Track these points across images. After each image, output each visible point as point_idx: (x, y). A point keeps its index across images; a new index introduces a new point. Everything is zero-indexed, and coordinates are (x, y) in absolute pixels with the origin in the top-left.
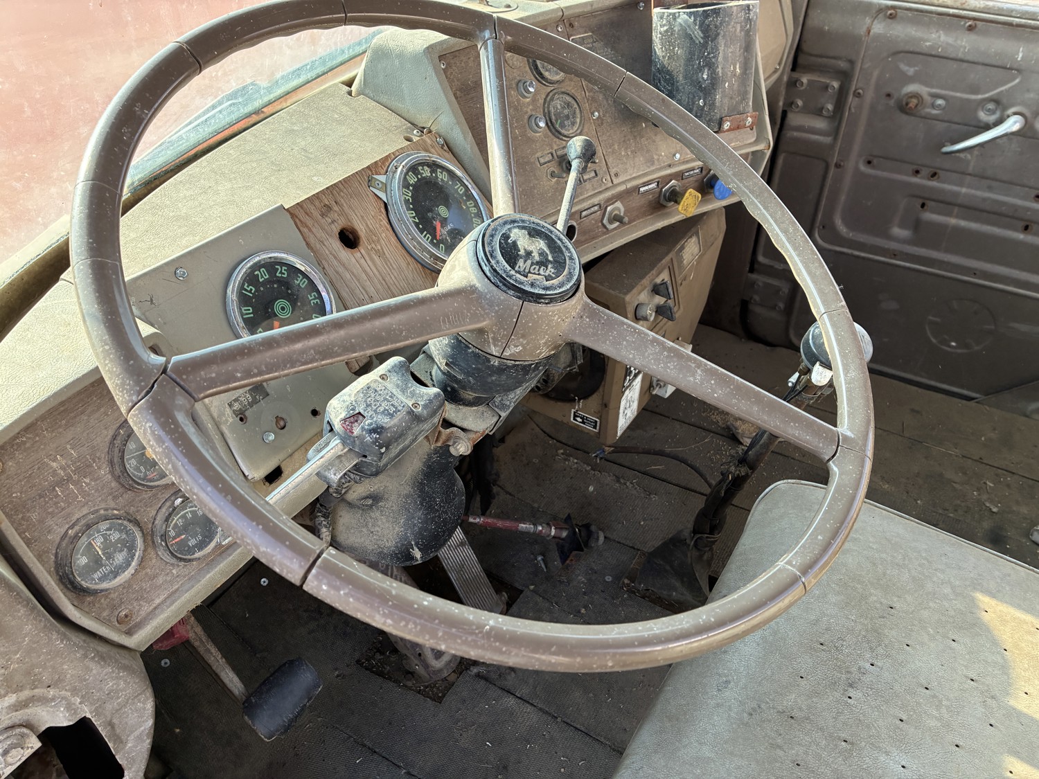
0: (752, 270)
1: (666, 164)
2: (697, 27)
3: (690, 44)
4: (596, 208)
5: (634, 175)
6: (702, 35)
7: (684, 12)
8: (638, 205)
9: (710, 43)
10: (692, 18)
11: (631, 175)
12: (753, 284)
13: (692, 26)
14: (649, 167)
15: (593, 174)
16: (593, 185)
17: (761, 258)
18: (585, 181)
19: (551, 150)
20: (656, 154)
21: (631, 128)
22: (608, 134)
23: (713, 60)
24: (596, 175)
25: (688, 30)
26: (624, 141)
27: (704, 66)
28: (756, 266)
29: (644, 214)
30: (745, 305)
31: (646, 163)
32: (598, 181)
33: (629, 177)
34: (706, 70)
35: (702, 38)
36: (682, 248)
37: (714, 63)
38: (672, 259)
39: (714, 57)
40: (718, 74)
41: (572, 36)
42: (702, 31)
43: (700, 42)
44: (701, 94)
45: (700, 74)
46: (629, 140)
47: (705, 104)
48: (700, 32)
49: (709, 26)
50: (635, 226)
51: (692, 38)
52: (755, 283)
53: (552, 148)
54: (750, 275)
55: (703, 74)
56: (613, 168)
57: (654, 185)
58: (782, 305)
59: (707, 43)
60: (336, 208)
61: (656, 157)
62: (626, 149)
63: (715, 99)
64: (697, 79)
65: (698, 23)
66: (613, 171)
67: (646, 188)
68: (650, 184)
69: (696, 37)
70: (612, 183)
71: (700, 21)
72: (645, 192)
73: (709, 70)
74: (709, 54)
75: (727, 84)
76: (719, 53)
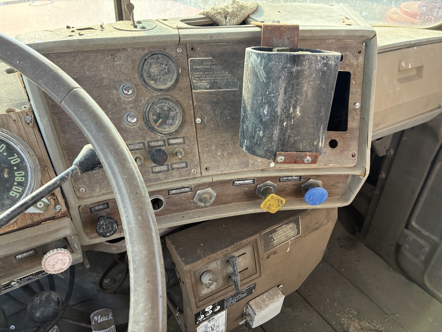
0: (407, 227)
1: (260, 168)
2: (262, 68)
3: (257, 82)
4: (187, 189)
5: (225, 172)
6: (265, 76)
7: (255, 53)
8: (233, 192)
9: (271, 83)
10: (259, 59)
11: (222, 171)
12: (406, 236)
13: (258, 66)
14: (242, 168)
15: (184, 165)
16: (180, 174)
17: (413, 223)
18: (173, 169)
19: (143, 141)
20: (252, 160)
21: (232, 136)
22: (208, 137)
23: (273, 100)
24: (187, 166)
25: (256, 69)
26: (223, 144)
27: (265, 103)
28: (409, 226)
29: (240, 200)
30: (398, 247)
31: (240, 164)
32: (186, 171)
33: (220, 173)
34: (267, 107)
35: (265, 78)
36: (274, 231)
37: (273, 103)
38: (256, 240)
39: (274, 97)
40: (277, 113)
41: (191, 57)
42: (266, 72)
43: (263, 81)
44: (261, 127)
45: (262, 109)
46: (228, 144)
47: (264, 136)
48: (264, 73)
49: (271, 68)
50: (230, 206)
51: (258, 77)
52: (407, 236)
53: (145, 139)
54: (405, 230)
55: (264, 110)
56: (205, 163)
57: (250, 181)
58: (423, 258)
59: (269, 83)
61: (251, 161)
62: (224, 150)
63: (273, 134)
64: (259, 113)
65: (263, 64)
66: (204, 166)
67: (242, 182)
68: (245, 180)
69: (261, 76)
70: (201, 175)
71: (265, 63)
72: (241, 185)
73: (269, 107)
74: (270, 93)
75: (285, 124)
76: (279, 94)
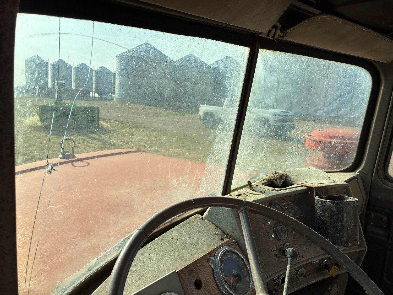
2: (334, 207)
3: (332, 213)
4: (294, 270)
5: (310, 257)
6: (336, 210)
7: (329, 201)
8: (311, 269)
9: (340, 213)
10: (332, 204)
13: (332, 207)
14: (315, 255)
22: (299, 240)
23: (342, 220)
25: (330, 208)
26: (305, 243)
27: (338, 221)
29: (313, 274)
31: (314, 252)
33: (307, 258)
34: (339, 223)
40: (344, 225)
41: (284, 203)
43: (336, 213)
44: (338, 231)
45: (337, 224)
46: (307, 243)
47: (340, 235)
49: (339, 207)
50: (310, 278)
51: (332, 211)
53: (277, 245)
56: (301, 254)
57: (318, 261)
60: (195, 271)
62: (306, 246)
63: (344, 234)
64: (336, 226)
66: (301, 256)
67: (315, 262)
68: (316, 261)
69: (334, 210)
70: (301, 260)
71: (335, 205)
72: (314, 264)
73: (340, 223)
74: (340, 217)
75: (348, 229)
76: (344, 217)
